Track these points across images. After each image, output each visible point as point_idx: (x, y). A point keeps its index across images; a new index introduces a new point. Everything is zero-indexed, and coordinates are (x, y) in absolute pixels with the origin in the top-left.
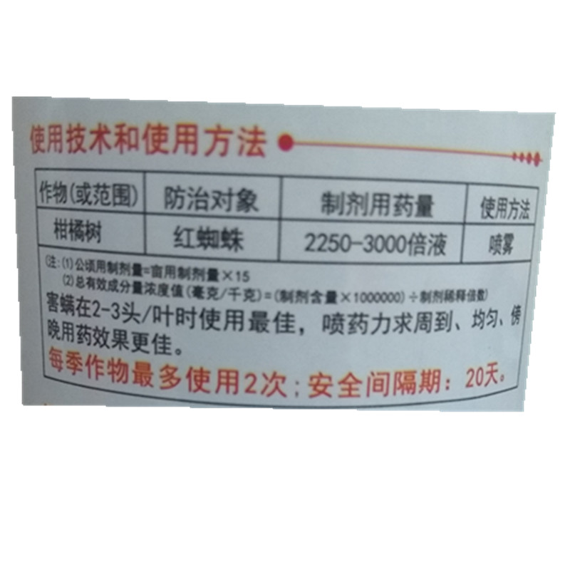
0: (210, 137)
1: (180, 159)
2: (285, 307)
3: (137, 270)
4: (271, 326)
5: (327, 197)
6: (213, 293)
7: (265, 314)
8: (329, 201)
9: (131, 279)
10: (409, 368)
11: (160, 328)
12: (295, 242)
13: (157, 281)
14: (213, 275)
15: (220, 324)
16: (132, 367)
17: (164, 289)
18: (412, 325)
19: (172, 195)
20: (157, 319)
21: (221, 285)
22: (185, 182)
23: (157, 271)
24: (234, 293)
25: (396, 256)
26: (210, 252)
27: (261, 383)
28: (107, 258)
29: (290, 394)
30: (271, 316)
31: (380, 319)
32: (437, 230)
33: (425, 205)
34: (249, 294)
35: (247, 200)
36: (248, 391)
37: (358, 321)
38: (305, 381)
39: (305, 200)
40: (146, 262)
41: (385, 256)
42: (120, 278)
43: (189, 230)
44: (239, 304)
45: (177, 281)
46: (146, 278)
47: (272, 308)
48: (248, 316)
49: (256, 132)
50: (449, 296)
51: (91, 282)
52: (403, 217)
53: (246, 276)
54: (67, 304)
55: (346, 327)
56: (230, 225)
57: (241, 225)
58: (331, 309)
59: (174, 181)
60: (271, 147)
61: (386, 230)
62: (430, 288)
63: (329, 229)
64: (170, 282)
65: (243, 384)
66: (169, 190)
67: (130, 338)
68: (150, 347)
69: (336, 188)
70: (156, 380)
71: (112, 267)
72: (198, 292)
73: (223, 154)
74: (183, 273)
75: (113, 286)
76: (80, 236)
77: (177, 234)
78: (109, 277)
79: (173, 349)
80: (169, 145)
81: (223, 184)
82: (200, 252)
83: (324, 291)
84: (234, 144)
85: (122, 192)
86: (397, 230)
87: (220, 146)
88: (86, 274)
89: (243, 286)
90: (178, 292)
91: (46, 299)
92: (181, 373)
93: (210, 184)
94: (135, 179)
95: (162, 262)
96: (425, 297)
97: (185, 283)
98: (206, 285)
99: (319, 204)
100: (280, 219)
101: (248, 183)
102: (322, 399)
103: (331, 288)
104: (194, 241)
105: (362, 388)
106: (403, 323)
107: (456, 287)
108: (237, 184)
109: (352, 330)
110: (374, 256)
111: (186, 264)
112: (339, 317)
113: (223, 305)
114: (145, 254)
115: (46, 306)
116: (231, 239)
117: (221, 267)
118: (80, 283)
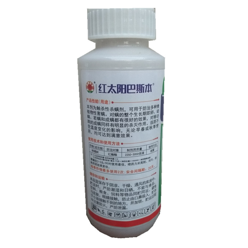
0: (112, 143)
1: (109, 145)
2: (123, 163)
3: (103, 157)
4: (121, 165)
5: (128, 149)
6: (113, 161)
7: (120, 164)
8: (128, 150)
9: (103, 159)
10: (140, 168)
11: (106, 165)
12: (124, 155)
13: (106, 159)
14: (113, 159)
15: (114, 165)
16: (103, 169)
17: (107, 160)
18: (140, 163)
19: (108, 149)
20: (106, 164)
21: (114, 160)
22: (109, 148)
23: (106, 158)
24: (116, 161)
25: (137, 155)
26: (113, 156)
27: (120, 172)
28: (99, 156)
29: (124, 173)
30: (121, 164)
31: (136, 163)
32: (143, 151)
33: (141, 149)
34: (118, 161)
35: (117, 150)
36: (118, 173)
37: (133, 164)
38: (126, 172)
39: (125, 150)
40: (104, 157)
41: (136, 156)
42: (101, 158)
43: (110, 154)
44: (117, 162)
45: (109, 159)
46: (104, 159)
47: (121, 163)
48: (118, 164)
49: (118, 143)
50: (145, 159)
51: (97, 158)
52: (138, 151)
53: (118, 159)
54: (94, 160)
55: (131, 165)
56: (115, 153)
57: (117, 153)
58: (129, 163)
59: (108, 148)
60: (120, 144)
61: (136, 153)
62: (142, 158)
63: (128, 153)
64: (108, 159)
65: (118, 172)
66: (107, 149)
67: (102, 166)
68: (105, 167)
69: (129, 149)
70: (106, 171)
71: (100, 157)
72: (111, 161)
73: (114, 145)
74: (109, 158)
75: (100, 159)
76: (95, 152)
77: (109, 154)
78: (100, 158)
79: (108, 168)
80: (108, 143)
81: (114, 148)
82: (111, 156)
83: (128, 160)
84: (116, 144)
85: (101, 148)
86: (137, 152)
87: (114, 144)
88: (96, 157)
89: (117, 160)
90: (109, 161)
91: (90, 159)
92: (109, 171)
93: (113, 148)
94: (103, 147)
95: (107, 157)
96: (141, 160)
97: (110, 160)
98: (112, 160)
99: (127, 151)
100: (122, 152)
101: (118, 148)
102: (128, 174)
103: (129, 160)
104: (111, 155)
105: (134, 172)
106: (139, 163)
107: (146, 158)
108: (116, 149)
109: (132, 165)
110: (134, 156)
111: (110, 157)
112: (130, 164)
113: (115, 162)
114: (104, 156)
115: (90, 160)
116: (116, 155)
117: (114, 158)
118: (95, 158)
